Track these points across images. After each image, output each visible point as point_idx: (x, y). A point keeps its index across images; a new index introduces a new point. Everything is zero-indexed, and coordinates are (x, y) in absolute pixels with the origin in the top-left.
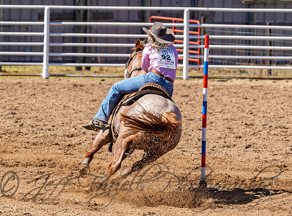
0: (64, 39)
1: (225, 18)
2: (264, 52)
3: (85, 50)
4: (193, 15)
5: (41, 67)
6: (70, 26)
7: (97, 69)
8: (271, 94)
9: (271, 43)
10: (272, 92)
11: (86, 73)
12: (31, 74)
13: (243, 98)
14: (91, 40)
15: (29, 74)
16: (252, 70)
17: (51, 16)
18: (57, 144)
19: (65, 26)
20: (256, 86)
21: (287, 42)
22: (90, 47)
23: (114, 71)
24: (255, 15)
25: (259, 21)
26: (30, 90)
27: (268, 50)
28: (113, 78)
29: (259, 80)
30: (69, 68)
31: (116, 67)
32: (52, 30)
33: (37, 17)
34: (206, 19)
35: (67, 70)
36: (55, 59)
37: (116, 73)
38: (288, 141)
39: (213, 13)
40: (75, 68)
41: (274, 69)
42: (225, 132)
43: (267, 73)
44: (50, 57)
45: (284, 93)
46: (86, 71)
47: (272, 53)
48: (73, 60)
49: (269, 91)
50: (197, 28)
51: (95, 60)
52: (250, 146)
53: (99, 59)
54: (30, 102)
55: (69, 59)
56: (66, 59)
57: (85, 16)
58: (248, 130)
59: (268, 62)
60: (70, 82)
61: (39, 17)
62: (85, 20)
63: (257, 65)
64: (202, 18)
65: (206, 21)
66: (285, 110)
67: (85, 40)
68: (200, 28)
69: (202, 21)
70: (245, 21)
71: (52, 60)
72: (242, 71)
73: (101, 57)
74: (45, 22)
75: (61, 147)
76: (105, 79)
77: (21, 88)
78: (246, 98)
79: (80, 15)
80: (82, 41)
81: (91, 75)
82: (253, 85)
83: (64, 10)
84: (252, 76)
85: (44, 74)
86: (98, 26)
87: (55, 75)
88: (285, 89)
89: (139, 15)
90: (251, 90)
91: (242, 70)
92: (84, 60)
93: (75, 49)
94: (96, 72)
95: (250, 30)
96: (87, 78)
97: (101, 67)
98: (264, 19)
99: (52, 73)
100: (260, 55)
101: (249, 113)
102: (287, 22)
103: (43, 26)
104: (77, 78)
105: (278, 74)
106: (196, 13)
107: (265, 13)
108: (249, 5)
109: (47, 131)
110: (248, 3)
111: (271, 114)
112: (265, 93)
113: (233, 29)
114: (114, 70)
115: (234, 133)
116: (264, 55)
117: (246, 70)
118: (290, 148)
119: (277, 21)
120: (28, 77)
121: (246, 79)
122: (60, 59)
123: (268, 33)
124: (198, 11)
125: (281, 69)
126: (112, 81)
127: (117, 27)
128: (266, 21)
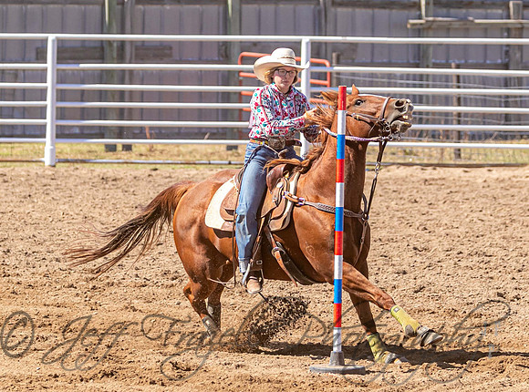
0: (83, 96)
1: (376, 55)
2: (446, 118)
3: (121, 114)
4: (317, 50)
5: (41, 147)
6: (94, 70)
7: (143, 150)
8: (460, 194)
9: (460, 101)
10: (463, 189)
11: (125, 156)
12: (25, 159)
13: (409, 201)
14: (132, 96)
15: (20, 159)
16: (426, 150)
17: (58, 52)
18: (72, 286)
19: (84, 70)
20: (433, 179)
21: (488, 98)
22: (130, 109)
23: (176, 153)
24: (431, 49)
25: (438, 61)
26: (21, 188)
27: (455, 113)
28: (173, 166)
29: (438, 168)
30: (94, 148)
31: (178, 145)
32: (61, 78)
33: (33, 55)
34: (341, 57)
35: (90, 152)
36: (67, 132)
37: (179, 156)
38: (491, 278)
39: (354, 45)
40: (103, 148)
41: (465, 148)
42: (378, 262)
43: (453, 155)
44: (57, 126)
45: (483, 191)
46: (124, 152)
47: (462, 119)
48: (101, 133)
49: (458, 188)
50: (326, 73)
51: (140, 133)
52: (422, 288)
53: (147, 131)
54: (22, 210)
55: (93, 132)
56: (86, 132)
57: (121, 52)
58: (419, 259)
59: (455, 135)
60: (95, 174)
61: (37, 53)
62: (121, 59)
63: (435, 141)
64: (334, 55)
65: (342, 61)
66: (487, 223)
67: (121, 96)
68: (331, 73)
69: (334, 61)
70: (412, 61)
71: (61, 134)
72: (407, 153)
73: (151, 128)
74: (50, 64)
75: (80, 292)
76: (158, 166)
77: (7, 184)
78: (416, 202)
79: (112, 51)
80: (117, 97)
81: (133, 161)
82: (428, 177)
83: (83, 41)
84: (426, 162)
85: (47, 160)
86: (145, 71)
87: (67, 161)
88: (485, 185)
89: (219, 50)
90: (423, 187)
91: (408, 151)
92: (120, 133)
93: (103, 114)
94: (141, 155)
95: (421, 77)
96: (125, 165)
97: (152, 146)
98: (448, 56)
99: (62, 157)
100: (440, 124)
101: (421, 228)
102: (488, 62)
103: (46, 70)
104: (108, 165)
105: (473, 157)
106: (324, 47)
107: (448, 46)
108: (419, 31)
109: (54, 262)
110: (418, 27)
111: (460, 230)
112: (448, 191)
113: (390, 76)
114: (175, 150)
115: (394, 265)
116: (446, 122)
117: (414, 151)
118: (496, 291)
119: (470, 61)
120: (18, 164)
121: (415, 167)
122: (77, 131)
123: (455, 83)
124: (326, 43)
125: (478, 148)
126: (171, 170)
127: (180, 71)
128: (450, 61)
